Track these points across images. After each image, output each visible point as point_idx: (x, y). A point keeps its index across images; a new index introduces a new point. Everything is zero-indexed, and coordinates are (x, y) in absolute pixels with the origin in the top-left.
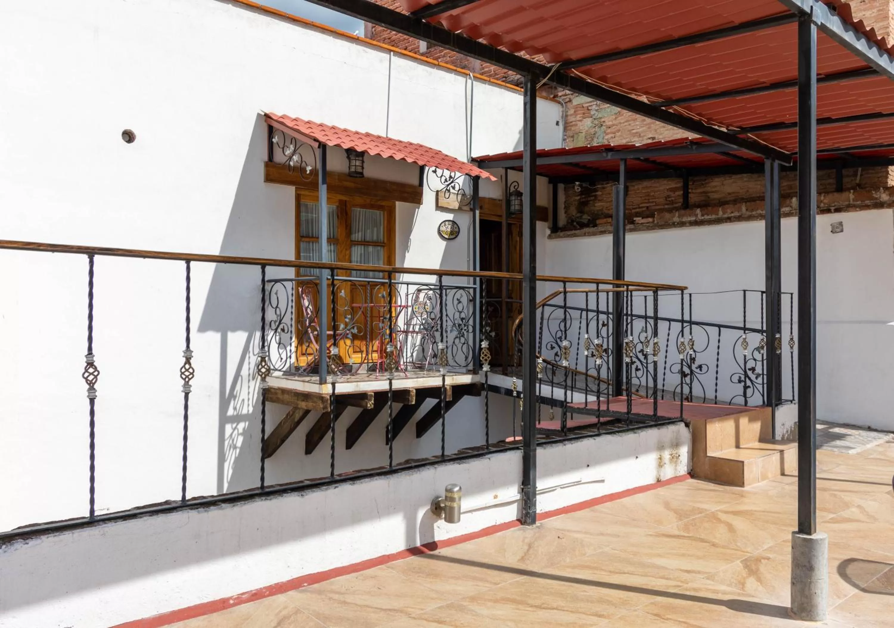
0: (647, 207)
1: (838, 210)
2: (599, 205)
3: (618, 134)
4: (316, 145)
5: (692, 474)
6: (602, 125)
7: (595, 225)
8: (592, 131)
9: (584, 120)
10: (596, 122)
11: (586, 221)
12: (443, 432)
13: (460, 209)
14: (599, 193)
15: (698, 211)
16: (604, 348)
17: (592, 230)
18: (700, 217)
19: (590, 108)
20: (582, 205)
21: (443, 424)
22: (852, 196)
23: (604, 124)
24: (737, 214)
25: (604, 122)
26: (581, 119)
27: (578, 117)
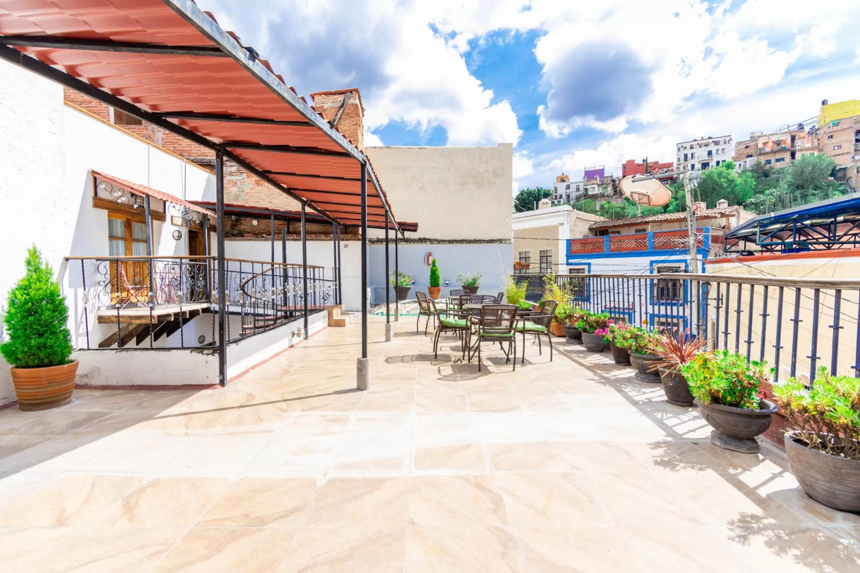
0: (270, 231)
1: (346, 240)
2: (242, 227)
3: (252, 197)
4: (144, 196)
5: (329, 325)
6: (243, 192)
7: (243, 236)
8: (238, 193)
9: (234, 187)
10: (240, 190)
11: (236, 233)
12: (182, 335)
13: (182, 225)
14: (243, 222)
15: (295, 235)
17: (241, 238)
18: (295, 238)
19: (236, 183)
20: (233, 226)
21: (182, 331)
22: (351, 236)
24: (311, 238)
27: (230, 186)
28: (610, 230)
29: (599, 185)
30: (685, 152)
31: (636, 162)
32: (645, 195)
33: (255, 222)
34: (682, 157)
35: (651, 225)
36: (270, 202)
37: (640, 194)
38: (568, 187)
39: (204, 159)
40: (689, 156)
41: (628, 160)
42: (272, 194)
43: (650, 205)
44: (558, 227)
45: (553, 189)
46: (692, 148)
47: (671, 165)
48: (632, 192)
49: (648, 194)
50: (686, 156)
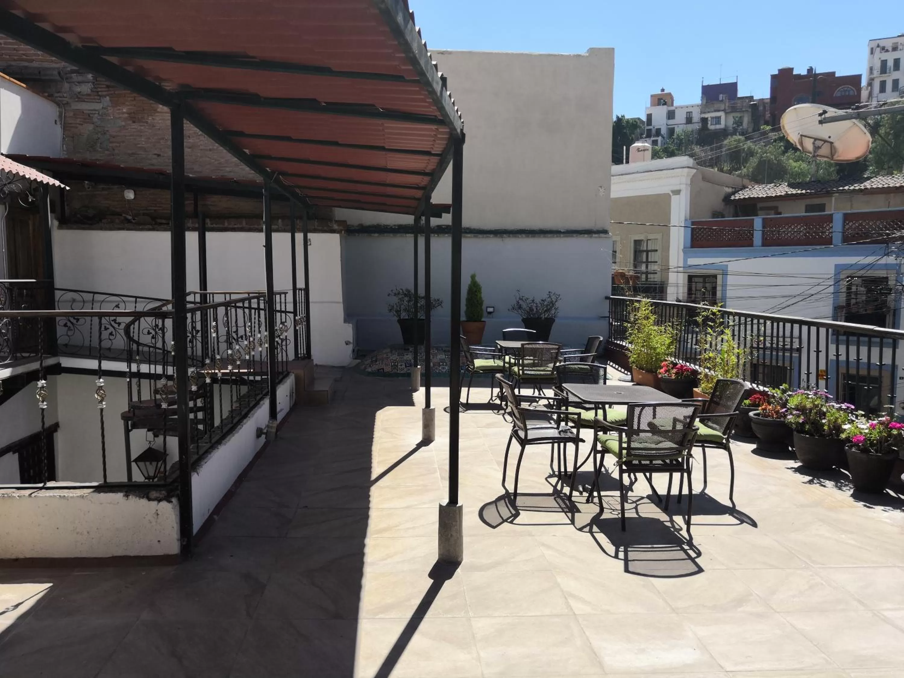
0: (155, 210)
3: (123, 145)
6: (105, 133)
8: (95, 136)
9: (86, 125)
10: (99, 129)
11: (91, 215)
14: (105, 192)
15: (208, 220)
16: (159, 327)
18: (210, 226)
19: (91, 115)
23: (108, 133)
25: (107, 131)
26: (81, 123)
27: (78, 121)
28: (759, 205)
29: (726, 113)
30: (885, 56)
31: (795, 72)
32: (825, 141)
33: (130, 195)
34: (878, 65)
35: (835, 199)
36: (159, 155)
37: (816, 139)
38: (671, 115)
39: (26, 67)
40: (890, 63)
41: (780, 68)
42: (163, 139)
43: (832, 159)
44: (670, 196)
45: (644, 119)
46: (895, 49)
47: (858, 78)
48: (801, 135)
49: (830, 140)
50: (884, 63)
